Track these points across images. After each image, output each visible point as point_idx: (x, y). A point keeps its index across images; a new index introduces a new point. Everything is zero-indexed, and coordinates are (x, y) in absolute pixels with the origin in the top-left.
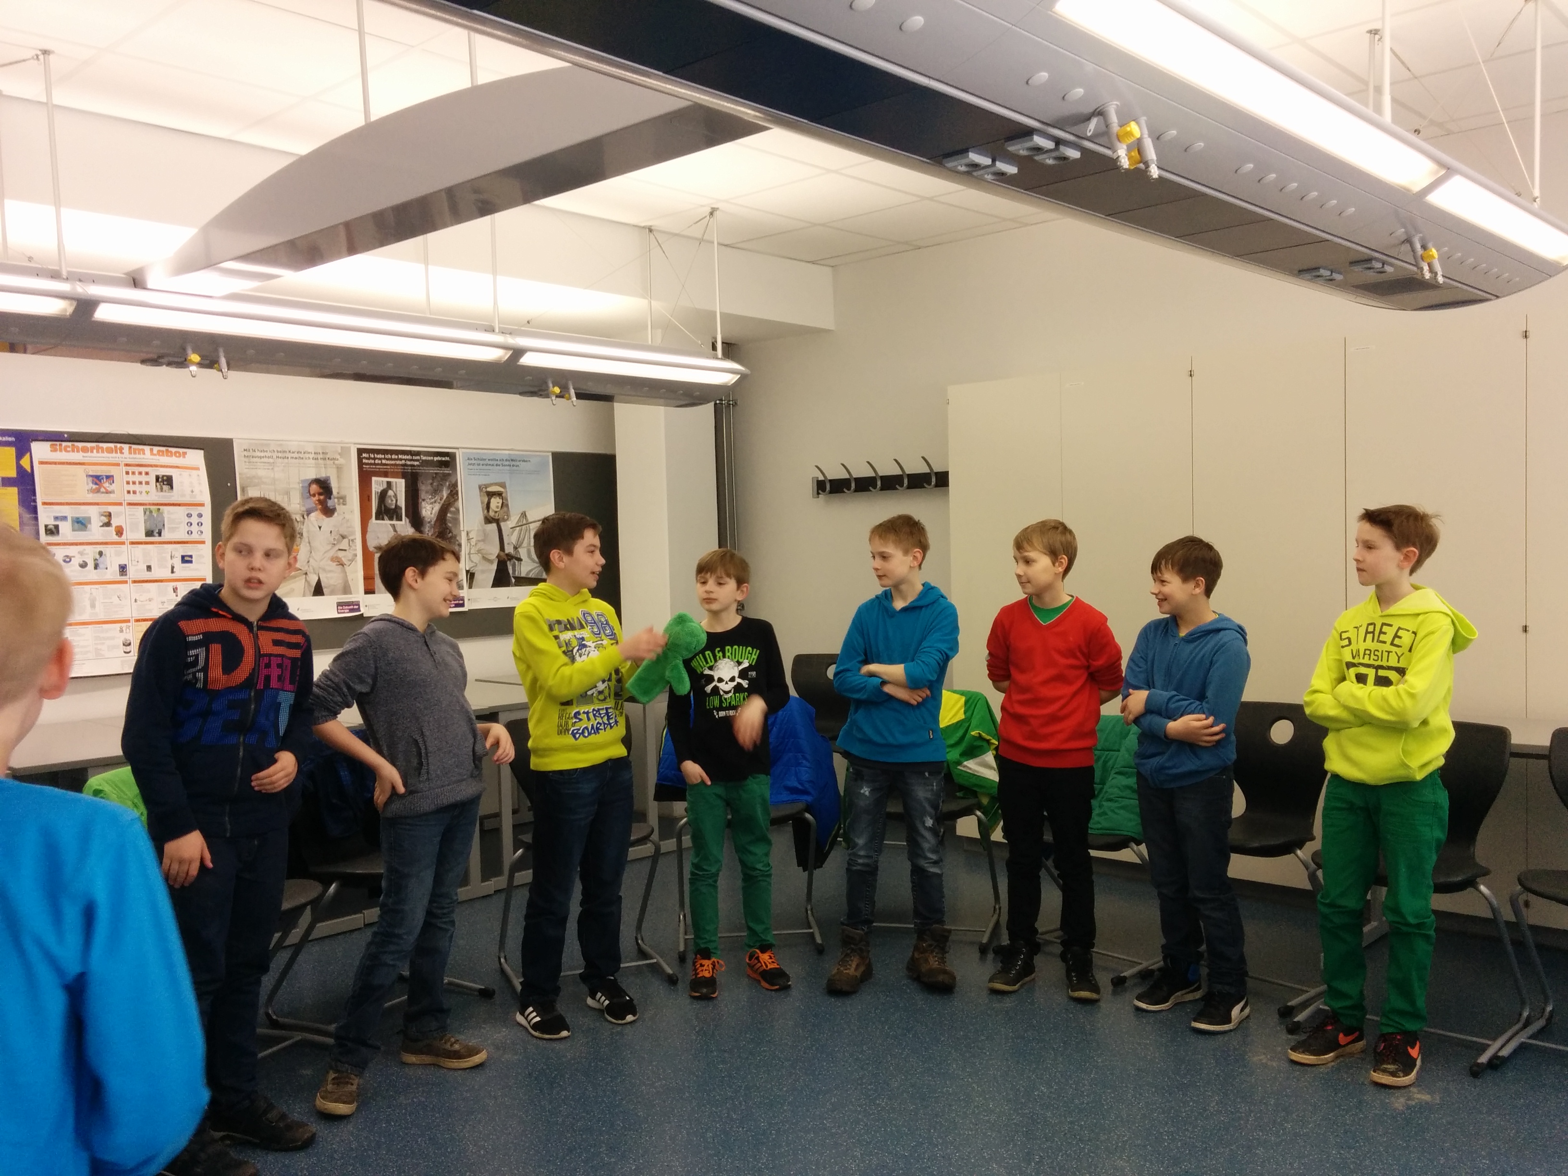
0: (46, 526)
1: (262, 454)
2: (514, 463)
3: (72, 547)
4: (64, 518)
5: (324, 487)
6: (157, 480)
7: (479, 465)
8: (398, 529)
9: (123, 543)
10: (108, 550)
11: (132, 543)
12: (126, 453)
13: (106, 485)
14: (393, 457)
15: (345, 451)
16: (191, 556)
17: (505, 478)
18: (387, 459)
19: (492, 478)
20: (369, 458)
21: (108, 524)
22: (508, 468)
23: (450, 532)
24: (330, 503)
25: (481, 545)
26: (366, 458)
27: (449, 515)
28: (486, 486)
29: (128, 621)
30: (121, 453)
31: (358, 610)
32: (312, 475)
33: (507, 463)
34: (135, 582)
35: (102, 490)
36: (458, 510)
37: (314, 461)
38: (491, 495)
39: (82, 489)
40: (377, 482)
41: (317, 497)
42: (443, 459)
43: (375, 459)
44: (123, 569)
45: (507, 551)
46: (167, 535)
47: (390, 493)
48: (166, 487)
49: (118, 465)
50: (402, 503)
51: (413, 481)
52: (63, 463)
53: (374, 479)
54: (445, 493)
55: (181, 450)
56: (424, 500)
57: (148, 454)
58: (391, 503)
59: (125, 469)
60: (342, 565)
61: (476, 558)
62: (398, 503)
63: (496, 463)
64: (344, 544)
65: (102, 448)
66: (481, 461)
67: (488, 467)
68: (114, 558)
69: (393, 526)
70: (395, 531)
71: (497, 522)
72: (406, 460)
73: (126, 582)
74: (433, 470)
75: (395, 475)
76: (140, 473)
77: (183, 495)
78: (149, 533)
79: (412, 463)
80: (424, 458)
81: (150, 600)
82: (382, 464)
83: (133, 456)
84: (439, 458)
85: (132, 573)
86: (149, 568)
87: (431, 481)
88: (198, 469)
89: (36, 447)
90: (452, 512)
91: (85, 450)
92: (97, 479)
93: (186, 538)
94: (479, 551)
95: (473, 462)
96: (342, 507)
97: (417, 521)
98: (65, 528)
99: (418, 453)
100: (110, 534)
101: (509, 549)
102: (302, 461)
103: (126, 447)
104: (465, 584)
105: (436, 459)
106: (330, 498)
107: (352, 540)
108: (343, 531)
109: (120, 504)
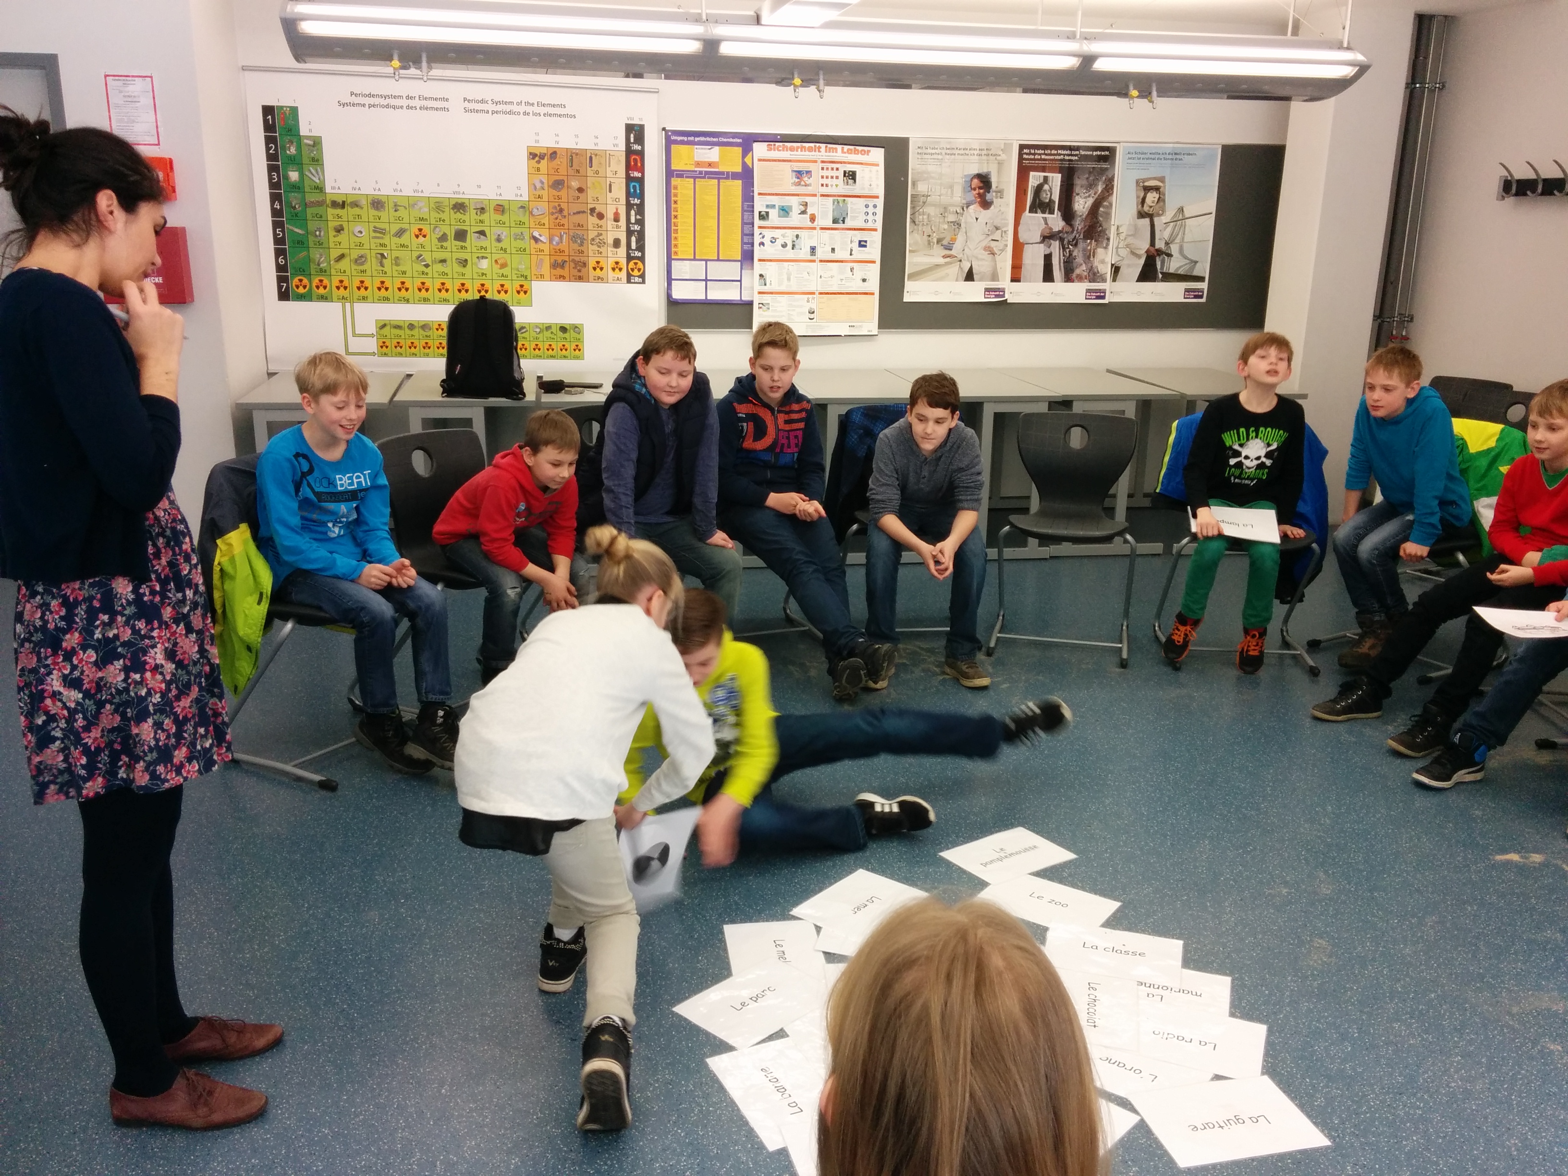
0: (760, 212)
1: (933, 151)
2: (1178, 157)
3: (777, 230)
4: (773, 206)
5: (984, 181)
6: (844, 176)
7: (1139, 159)
8: (1049, 222)
9: (814, 228)
10: (803, 234)
11: (822, 229)
12: (823, 152)
13: (806, 179)
14: (1053, 152)
15: (1007, 148)
16: (866, 242)
17: (1166, 173)
18: (1046, 155)
19: (1150, 172)
20: (1030, 154)
21: (804, 212)
22: (1170, 161)
23: (1101, 226)
24: (988, 197)
25: (1130, 240)
26: (1027, 154)
27: (1101, 209)
28: (1144, 181)
29: (813, 293)
30: (819, 151)
31: (1003, 296)
32: (975, 169)
33: (1170, 157)
34: (821, 261)
35: (803, 183)
36: (1111, 205)
37: (976, 157)
38: (1147, 189)
39: (788, 182)
40: (1034, 176)
41: (977, 191)
42: (1103, 153)
43: (1034, 154)
44: (813, 249)
45: (1157, 246)
46: (849, 223)
47: (1046, 187)
48: (851, 181)
49: (815, 162)
50: (1056, 197)
51: (1069, 175)
52: (775, 161)
53: (1032, 173)
54: (1100, 188)
55: (866, 149)
56: (1078, 194)
57: (840, 153)
58: (1045, 197)
59: (821, 165)
60: (993, 254)
61: (1124, 252)
62: (1053, 197)
63: (1157, 156)
64: (997, 235)
65: (805, 147)
66: (1141, 155)
67: (1150, 161)
68: (807, 240)
69: (1045, 219)
70: (1046, 224)
71: (1151, 216)
72: (1064, 155)
73: (814, 261)
74: (1091, 165)
75: (1052, 170)
76: (832, 169)
77: (863, 189)
78: (835, 221)
79: (1070, 158)
80: (1083, 153)
81: (832, 277)
82: (1041, 159)
83: (828, 154)
84: (1099, 153)
85: (820, 254)
86: (833, 250)
87: (1087, 176)
88: (877, 165)
89: (756, 146)
90: (1104, 207)
91: (792, 149)
92: (799, 174)
93: (862, 225)
94: (1127, 246)
95: (1134, 156)
96: (999, 200)
97: (1068, 215)
98: (773, 214)
99: (1078, 148)
100: (805, 220)
101: (1160, 244)
102: (966, 157)
103: (823, 146)
104: (1108, 277)
105: (1095, 153)
106: (989, 192)
107: (1005, 232)
108: (997, 223)
109: (815, 195)
